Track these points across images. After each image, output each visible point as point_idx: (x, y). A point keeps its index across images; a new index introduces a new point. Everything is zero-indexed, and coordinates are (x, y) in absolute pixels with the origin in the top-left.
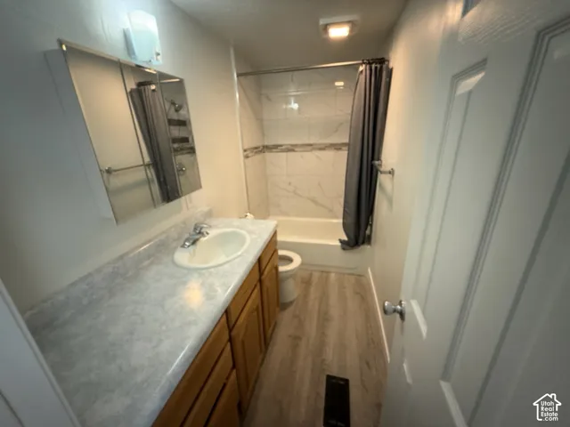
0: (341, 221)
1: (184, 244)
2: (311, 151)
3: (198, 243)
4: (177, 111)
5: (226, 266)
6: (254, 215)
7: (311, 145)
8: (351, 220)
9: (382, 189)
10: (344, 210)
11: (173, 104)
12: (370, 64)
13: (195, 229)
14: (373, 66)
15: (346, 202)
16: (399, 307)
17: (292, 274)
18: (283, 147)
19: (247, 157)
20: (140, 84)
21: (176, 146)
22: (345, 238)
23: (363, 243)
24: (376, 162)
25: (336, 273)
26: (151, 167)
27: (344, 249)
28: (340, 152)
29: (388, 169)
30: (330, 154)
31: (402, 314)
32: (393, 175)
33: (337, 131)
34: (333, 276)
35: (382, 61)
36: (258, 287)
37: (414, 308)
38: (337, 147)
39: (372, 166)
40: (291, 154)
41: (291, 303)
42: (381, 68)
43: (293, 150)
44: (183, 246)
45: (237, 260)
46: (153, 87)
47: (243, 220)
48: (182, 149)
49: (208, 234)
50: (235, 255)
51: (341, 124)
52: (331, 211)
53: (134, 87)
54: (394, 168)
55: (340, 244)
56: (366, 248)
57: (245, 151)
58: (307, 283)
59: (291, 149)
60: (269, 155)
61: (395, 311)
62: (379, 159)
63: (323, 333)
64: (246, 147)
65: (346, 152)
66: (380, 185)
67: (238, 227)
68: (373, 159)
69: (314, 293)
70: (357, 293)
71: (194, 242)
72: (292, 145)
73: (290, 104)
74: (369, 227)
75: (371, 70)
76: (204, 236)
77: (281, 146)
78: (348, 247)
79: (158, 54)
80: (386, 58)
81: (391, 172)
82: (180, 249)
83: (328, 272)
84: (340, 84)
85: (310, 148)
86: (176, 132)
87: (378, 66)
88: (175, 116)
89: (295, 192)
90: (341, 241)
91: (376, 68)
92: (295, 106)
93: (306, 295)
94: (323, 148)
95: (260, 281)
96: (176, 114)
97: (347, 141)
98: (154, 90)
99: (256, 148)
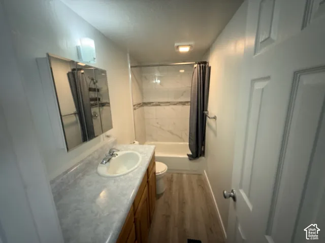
0: (188, 144)
1: (103, 161)
2: (169, 105)
3: (111, 161)
4: (94, 83)
5: (130, 174)
6: (138, 141)
7: (169, 102)
8: (194, 143)
9: (210, 126)
10: (190, 138)
11: (93, 79)
12: (199, 64)
13: (110, 152)
14: (201, 65)
15: (190, 133)
16: (232, 194)
17: (163, 176)
18: (154, 103)
19: (135, 109)
20: (74, 70)
21: (92, 102)
22: (191, 154)
23: (201, 156)
24: (206, 112)
25: (187, 174)
26: (77, 115)
27: (190, 160)
28: (185, 106)
29: (213, 116)
30: (180, 107)
31: (234, 198)
32: (216, 119)
33: (182, 95)
34: (184, 176)
35: (205, 63)
36: (147, 186)
37: (243, 195)
38: (183, 103)
39: (203, 114)
40: (158, 107)
41: (162, 194)
42: (205, 66)
43: (159, 105)
44: (102, 163)
45: (136, 170)
46: (82, 71)
47: (133, 145)
48: (96, 104)
49: (117, 155)
50: (134, 168)
51: (185, 92)
52: (181, 138)
53: (70, 71)
54: (216, 116)
55: (187, 157)
56: (202, 158)
57: (134, 106)
58: (170, 181)
59: (158, 104)
60: (146, 108)
61: (230, 196)
62: (206, 110)
63: (183, 212)
64: (134, 104)
65: (189, 107)
66: (208, 124)
67: (133, 150)
68: (203, 111)
69: (175, 187)
70: (200, 185)
71: (109, 161)
72: (159, 102)
73: (155, 80)
74: (203, 147)
75: (200, 67)
76: (115, 156)
77: (153, 103)
78: (192, 159)
79: (94, 59)
80: (207, 61)
81: (215, 118)
82: (100, 164)
83: (182, 174)
84: (182, 71)
85: (168, 104)
86: (93, 95)
87: (204, 65)
88: (93, 86)
89: (160, 128)
90: (188, 155)
91: (203, 66)
92: (159, 81)
93: (170, 189)
94: (175, 104)
95: (148, 182)
96: (93, 85)
97: (189, 100)
98: (83, 73)
99: (140, 104)
